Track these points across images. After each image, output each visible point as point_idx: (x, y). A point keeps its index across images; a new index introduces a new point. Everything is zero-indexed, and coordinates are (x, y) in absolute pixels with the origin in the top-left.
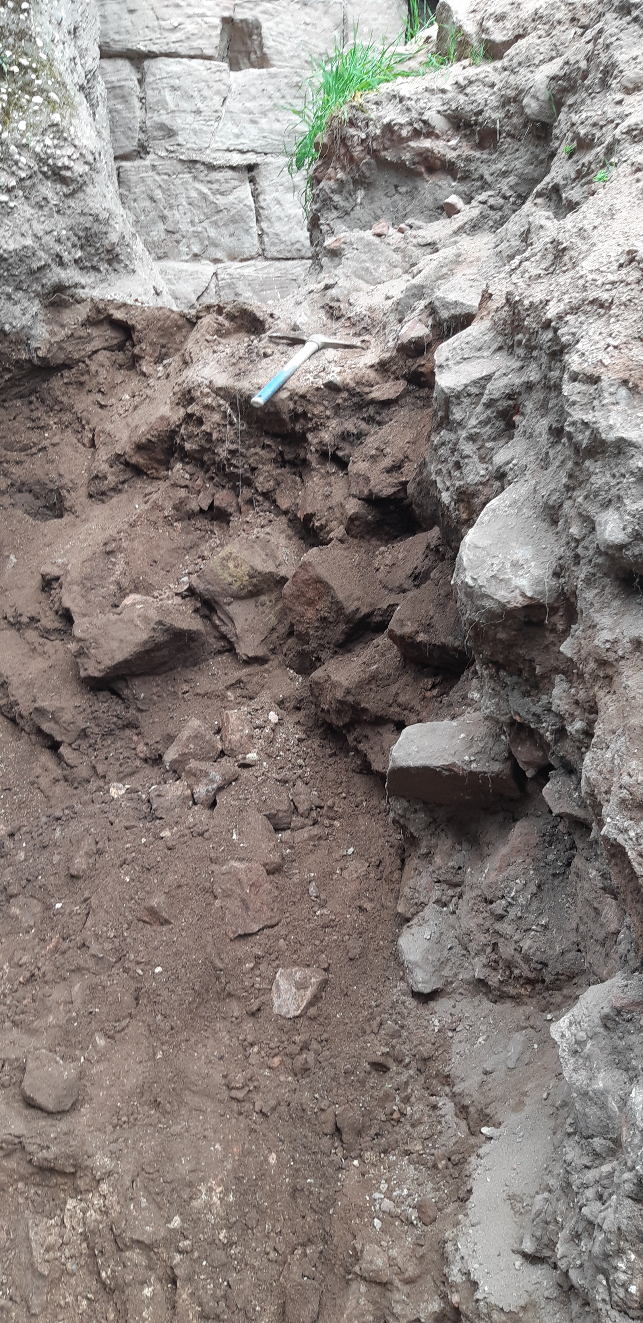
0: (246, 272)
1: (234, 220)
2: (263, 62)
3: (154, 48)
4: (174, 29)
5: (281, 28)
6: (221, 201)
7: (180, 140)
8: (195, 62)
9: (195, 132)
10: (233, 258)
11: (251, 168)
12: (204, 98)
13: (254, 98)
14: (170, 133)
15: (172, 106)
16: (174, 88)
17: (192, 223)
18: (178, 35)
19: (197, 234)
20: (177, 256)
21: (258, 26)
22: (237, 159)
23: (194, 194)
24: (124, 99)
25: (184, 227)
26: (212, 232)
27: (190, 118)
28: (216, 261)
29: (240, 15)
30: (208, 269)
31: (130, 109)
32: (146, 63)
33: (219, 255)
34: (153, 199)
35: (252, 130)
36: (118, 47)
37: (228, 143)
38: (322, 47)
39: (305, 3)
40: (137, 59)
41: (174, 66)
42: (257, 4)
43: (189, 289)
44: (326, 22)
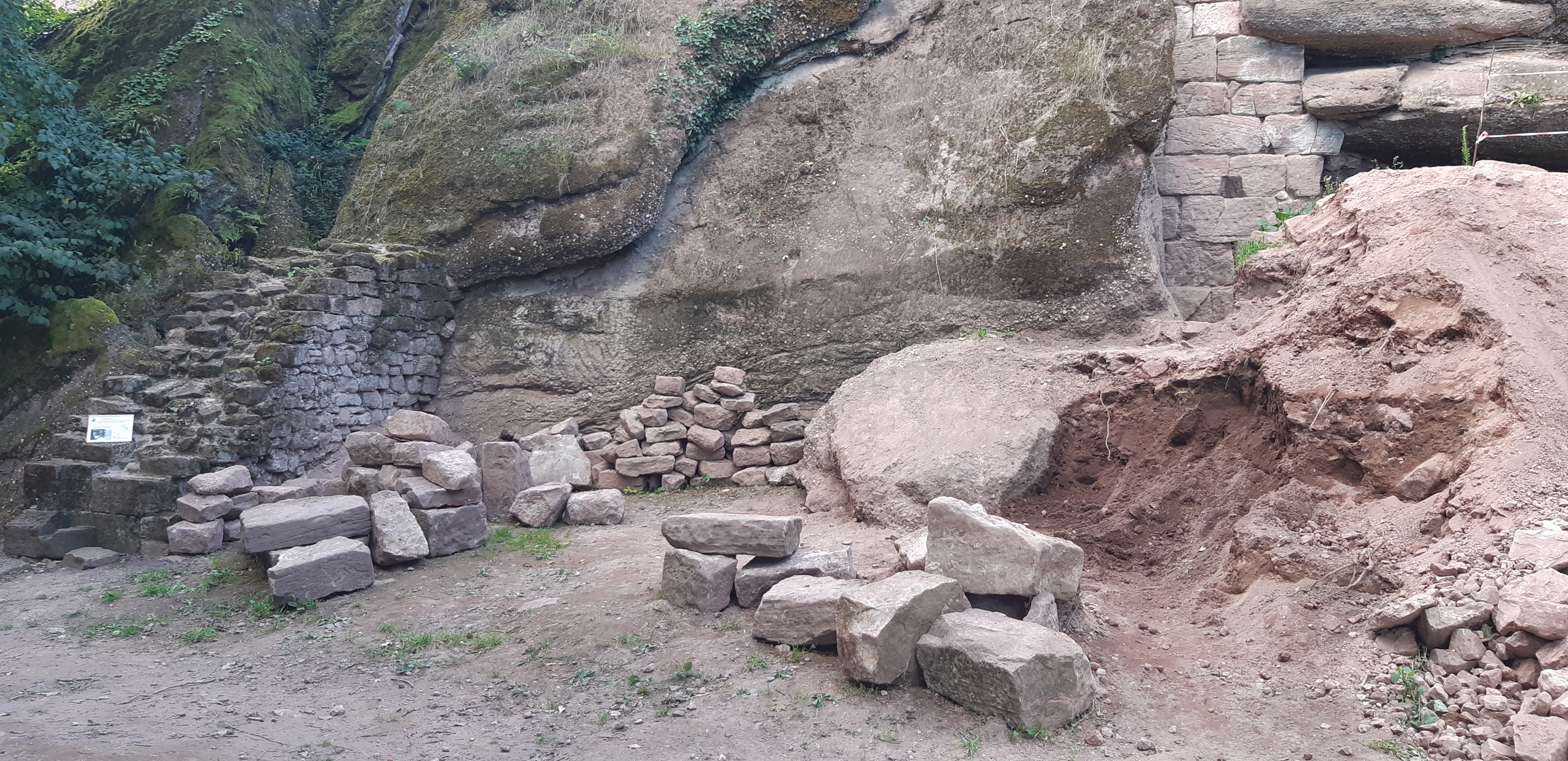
0: (1227, 291)
1: (1223, 267)
2: (1242, 194)
3: (1187, 192)
4: (1198, 183)
5: (1252, 179)
6: (1216, 259)
7: (1197, 232)
8: (1207, 197)
9: (1205, 228)
10: (1221, 284)
11: (1232, 243)
12: (1211, 213)
13: (1236, 212)
14: (1193, 229)
15: (1194, 217)
16: (1196, 210)
17: (1201, 269)
18: (1200, 186)
19: (1202, 274)
20: (1192, 284)
21: (1240, 178)
22: (1225, 239)
23: (1202, 256)
24: (1171, 215)
25: (1197, 271)
26: (1211, 273)
27: (1203, 223)
28: (1212, 286)
29: (1231, 174)
30: (1210, 289)
31: (1174, 219)
32: (1183, 199)
33: (1214, 283)
34: (1182, 259)
35: (1235, 226)
36: (1170, 193)
37: (1221, 233)
38: (1274, 186)
39: (1265, 167)
40: (1179, 197)
41: (1197, 200)
42: (1240, 169)
43: (1196, 300)
44: (1277, 174)
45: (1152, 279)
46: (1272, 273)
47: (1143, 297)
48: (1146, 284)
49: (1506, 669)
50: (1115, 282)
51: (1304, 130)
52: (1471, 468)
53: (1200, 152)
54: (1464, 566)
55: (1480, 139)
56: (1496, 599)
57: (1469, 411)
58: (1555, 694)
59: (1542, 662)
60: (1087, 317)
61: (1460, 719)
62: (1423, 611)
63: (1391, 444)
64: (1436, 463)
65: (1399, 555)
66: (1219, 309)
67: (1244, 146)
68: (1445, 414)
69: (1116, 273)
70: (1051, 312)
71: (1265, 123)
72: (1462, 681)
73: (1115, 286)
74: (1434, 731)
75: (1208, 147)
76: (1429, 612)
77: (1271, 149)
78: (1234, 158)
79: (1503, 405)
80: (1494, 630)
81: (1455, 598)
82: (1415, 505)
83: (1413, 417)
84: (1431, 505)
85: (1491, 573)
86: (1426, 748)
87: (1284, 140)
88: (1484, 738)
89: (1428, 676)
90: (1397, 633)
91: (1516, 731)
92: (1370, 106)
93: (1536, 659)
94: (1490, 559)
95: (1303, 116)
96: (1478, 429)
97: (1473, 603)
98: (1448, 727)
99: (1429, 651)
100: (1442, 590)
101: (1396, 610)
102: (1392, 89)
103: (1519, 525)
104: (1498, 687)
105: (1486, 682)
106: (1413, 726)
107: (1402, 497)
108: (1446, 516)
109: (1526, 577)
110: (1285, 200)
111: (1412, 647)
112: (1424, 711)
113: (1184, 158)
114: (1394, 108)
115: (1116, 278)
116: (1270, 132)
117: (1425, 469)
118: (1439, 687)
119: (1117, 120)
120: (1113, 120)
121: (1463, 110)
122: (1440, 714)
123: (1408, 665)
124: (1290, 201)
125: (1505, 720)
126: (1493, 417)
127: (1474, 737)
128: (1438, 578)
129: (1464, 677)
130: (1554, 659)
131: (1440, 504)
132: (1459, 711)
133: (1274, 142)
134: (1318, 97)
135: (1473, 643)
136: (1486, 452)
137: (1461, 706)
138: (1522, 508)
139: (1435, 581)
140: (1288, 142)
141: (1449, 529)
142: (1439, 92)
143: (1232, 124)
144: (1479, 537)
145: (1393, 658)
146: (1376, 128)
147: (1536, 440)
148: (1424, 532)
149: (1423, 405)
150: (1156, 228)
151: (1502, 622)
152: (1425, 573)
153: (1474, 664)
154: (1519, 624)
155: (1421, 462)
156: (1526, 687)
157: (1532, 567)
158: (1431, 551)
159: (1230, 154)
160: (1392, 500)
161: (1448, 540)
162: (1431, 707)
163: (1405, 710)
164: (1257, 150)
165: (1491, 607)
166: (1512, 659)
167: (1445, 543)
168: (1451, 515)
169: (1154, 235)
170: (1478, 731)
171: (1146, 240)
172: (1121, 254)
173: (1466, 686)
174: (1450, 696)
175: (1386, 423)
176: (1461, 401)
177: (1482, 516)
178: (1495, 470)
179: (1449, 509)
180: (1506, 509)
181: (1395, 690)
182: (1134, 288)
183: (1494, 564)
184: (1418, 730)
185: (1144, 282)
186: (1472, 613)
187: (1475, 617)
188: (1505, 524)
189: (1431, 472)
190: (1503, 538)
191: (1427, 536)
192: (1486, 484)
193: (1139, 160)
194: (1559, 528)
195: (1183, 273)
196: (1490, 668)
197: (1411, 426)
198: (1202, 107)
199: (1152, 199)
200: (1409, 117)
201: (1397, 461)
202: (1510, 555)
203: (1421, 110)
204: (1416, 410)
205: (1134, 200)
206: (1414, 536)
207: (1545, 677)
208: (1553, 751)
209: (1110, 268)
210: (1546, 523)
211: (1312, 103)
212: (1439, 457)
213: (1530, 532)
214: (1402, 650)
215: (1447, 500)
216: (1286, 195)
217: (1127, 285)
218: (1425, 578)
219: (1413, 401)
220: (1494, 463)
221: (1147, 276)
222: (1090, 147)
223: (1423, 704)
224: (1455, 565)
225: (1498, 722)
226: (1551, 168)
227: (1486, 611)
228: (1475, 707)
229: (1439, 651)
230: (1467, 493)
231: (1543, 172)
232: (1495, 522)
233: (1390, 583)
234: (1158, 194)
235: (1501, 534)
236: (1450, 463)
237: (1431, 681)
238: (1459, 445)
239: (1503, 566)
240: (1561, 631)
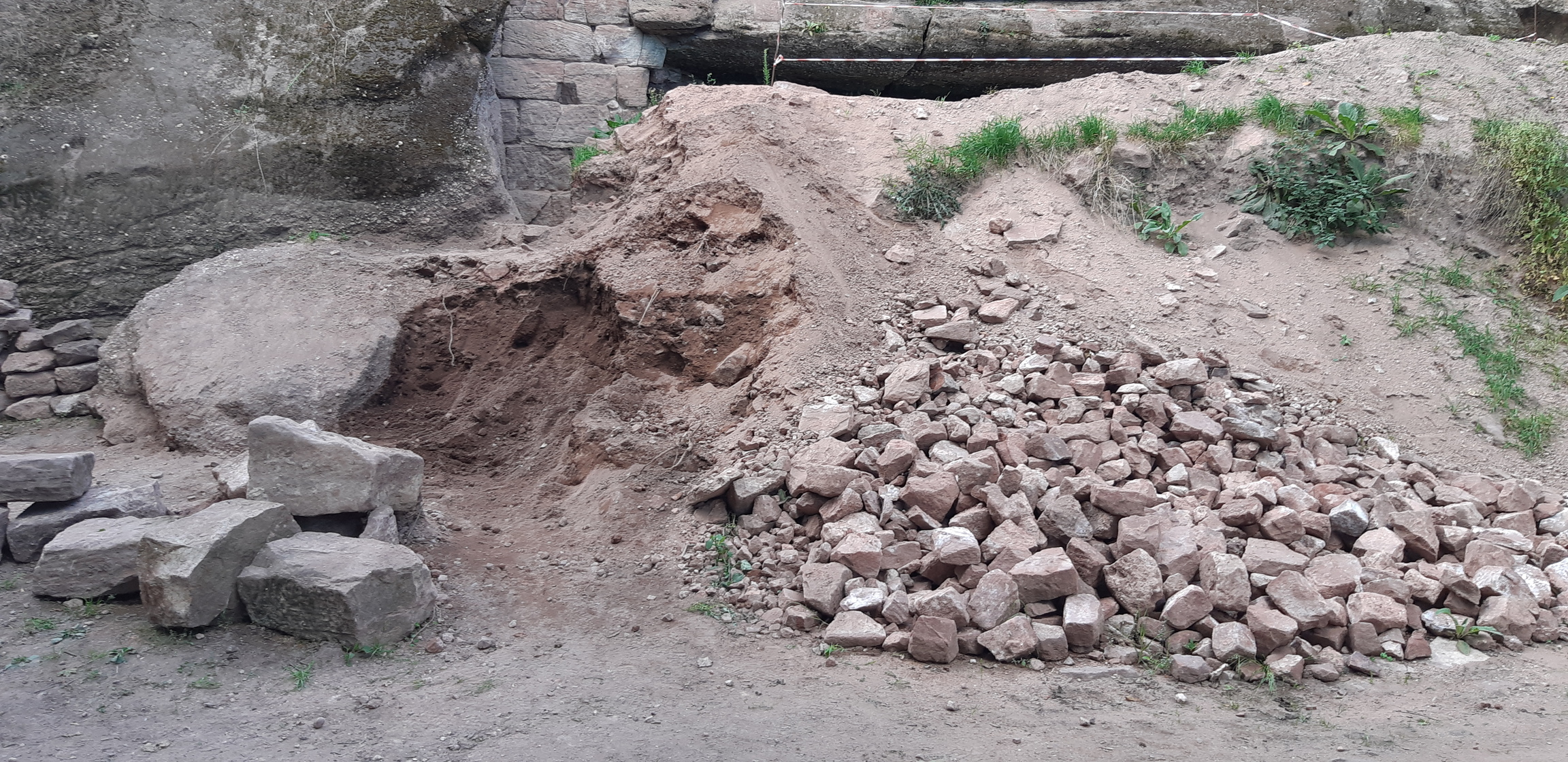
0: (565, 196)
1: (561, 172)
2: (577, 101)
3: (525, 96)
4: (535, 88)
5: (586, 87)
6: (555, 164)
7: (536, 137)
8: (544, 102)
9: (543, 133)
10: (560, 190)
11: (569, 149)
12: (548, 119)
13: (572, 118)
14: (532, 134)
15: (533, 121)
16: (534, 114)
17: (541, 173)
18: (537, 90)
19: (543, 179)
20: (533, 188)
21: (575, 86)
22: (563, 145)
23: (542, 161)
24: (510, 118)
25: (537, 175)
26: (551, 178)
27: (541, 127)
28: (552, 191)
29: (567, 81)
30: (549, 194)
31: (513, 122)
32: (521, 102)
33: (553, 188)
34: (522, 163)
35: (571, 132)
36: (508, 95)
37: (560, 138)
38: (606, 94)
39: (597, 76)
40: (517, 100)
41: (534, 104)
42: (574, 76)
43: (537, 204)
44: (608, 84)
45: (492, 182)
46: (605, 179)
47: (484, 200)
48: (487, 186)
49: (798, 526)
50: (455, 184)
51: (631, 42)
52: (770, 354)
53: (536, 56)
54: (764, 440)
55: (777, 61)
56: (788, 466)
57: (768, 305)
58: (834, 543)
59: (824, 517)
60: (428, 219)
61: (761, 575)
62: (732, 482)
63: (706, 337)
64: (743, 351)
65: (714, 436)
66: (559, 214)
67: (577, 53)
68: (749, 308)
69: (456, 174)
70: (389, 213)
71: (596, 32)
72: (763, 541)
73: (455, 188)
74: (741, 588)
75: (543, 51)
76: (737, 483)
77: (602, 59)
78: (568, 65)
79: (794, 299)
80: (788, 494)
81: (757, 469)
82: (727, 390)
83: (724, 312)
84: (739, 389)
85: (785, 445)
86: (734, 604)
87: (613, 50)
88: (780, 588)
89: (736, 540)
90: (711, 505)
91: (805, 579)
92: (688, 24)
93: (819, 514)
94: (784, 432)
95: (630, 29)
96: (775, 321)
97: (772, 472)
98: (753, 583)
99: (737, 518)
100: (747, 463)
101: (710, 485)
102: (706, 9)
103: (806, 402)
104: (791, 543)
105: (781, 539)
106: (724, 586)
107: (716, 384)
108: (751, 398)
109: (812, 446)
110: (616, 109)
111: (723, 516)
112: (733, 571)
113: (521, 61)
114: (708, 28)
115: (456, 180)
116: (601, 42)
117: (734, 357)
118: (745, 549)
119: (451, 16)
120: (447, 15)
121: (765, 34)
122: (745, 572)
123: (720, 532)
124: (621, 110)
125: (796, 570)
126: (786, 310)
127: (773, 589)
128: (744, 453)
129: (766, 537)
130: (833, 514)
131: (745, 388)
132: (761, 568)
133: (604, 51)
134: (642, 11)
135: (771, 506)
136: (781, 340)
137: (762, 562)
138: (808, 387)
139: (741, 456)
140: (618, 53)
141: (753, 409)
142: (744, 16)
143: (565, 31)
144: (776, 414)
145: (708, 527)
146: (693, 45)
147: (819, 328)
148: (734, 413)
149: (732, 301)
150: (496, 130)
151: (793, 486)
152: (734, 449)
153: (773, 524)
154: (806, 486)
155: (731, 351)
156: (812, 539)
157: (816, 437)
158: (739, 429)
159: (565, 60)
160: (708, 387)
161: (752, 418)
162: (738, 567)
163: (718, 573)
164: (589, 58)
165: (785, 474)
166: (801, 517)
167: (750, 422)
168: (755, 396)
169: (493, 137)
170: (775, 583)
171: (486, 142)
172: (460, 155)
173: (766, 544)
174: (754, 556)
175: (703, 318)
176: (762, 296)
177: (778, 395)
178: (788, 355)
179: (753, 392)
180: (796, 389)
181: (709, 556)
182: (474, 190)
183: (787, 437)
184: (728, 589)
185: (484, 185)
186: (770, 480)
187: (773, 484)
188: (795, 402)
189: (739, 360)
190: (794, 413)
191: (736, 417)
192: (782, 368)
193: (475, 59)
194: (836, 402)
195: (524, 177)
196: (785, 527)
197: (722, 320)
198: (536, 10)
199: (490, 100)
200: (721, 37)
201: (712, 352)
202: (799, 428)
203: (730, 32)
204: (726, 306)
205: (471, 100)
206: (725, 418)
207: (826, 530)
208: (832, 592)
209: (450, 169)
210: (827, 399)
211: (637, 17)
212: (745, 346)
213: (814, 407)
214: (716, 520)
215: (751, 384)
216: (617, 105)
217: (468, 187)
218: (734, 454)
219: (724, 297)
220: (787, 350)
221: (487, 179)
222: (424, 42)
223: (732, 565)
224: (757, 440)
225: (791, 573)
226: (832, 91)
227: (781, 477)
228: (773, 563)
229: (744, 517)
230: (766, 377)
231: (825, 94)
232: (788, 400)
233: (706, 461)
234: (495, 96)
235: (793, 410)
236: (753, 352)
237: (739, 544)
238: (760, 335)
239: (794, 438)
240: (838, 489)
